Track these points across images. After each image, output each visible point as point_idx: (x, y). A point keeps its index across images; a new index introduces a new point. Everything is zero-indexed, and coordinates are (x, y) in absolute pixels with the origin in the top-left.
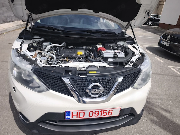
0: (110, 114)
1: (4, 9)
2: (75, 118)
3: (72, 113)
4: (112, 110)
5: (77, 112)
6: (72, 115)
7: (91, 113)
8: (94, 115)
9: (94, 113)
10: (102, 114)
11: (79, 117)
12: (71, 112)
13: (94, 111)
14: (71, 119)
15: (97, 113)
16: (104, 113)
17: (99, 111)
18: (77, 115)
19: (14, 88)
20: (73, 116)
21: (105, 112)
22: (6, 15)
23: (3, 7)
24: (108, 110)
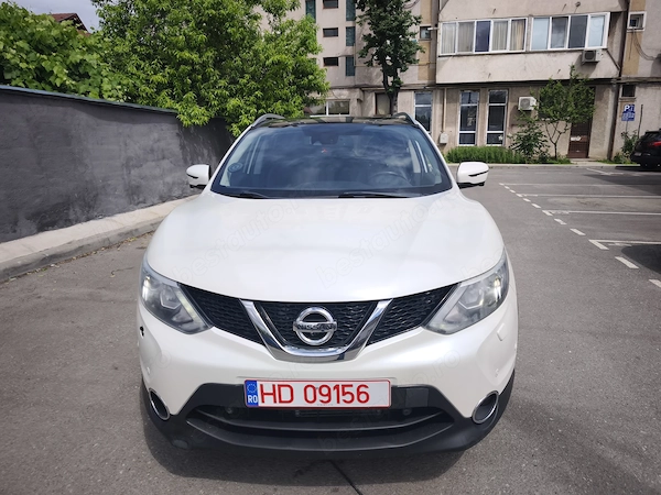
0: (363, 397)
1: (166, 164)
2: (269, 402)
3: (262, 386)
4: (366, 387)
5: (274, 386)
6: (263, 394)
7: (310, 390)
8: (319, 397)
9: (317, 391)
10: (342, 398)
11: (281, 402)
12: (259, 383)
13: (317, 385)
14: (261, 404)
15: (325, 391)
16: (344, 394)
17: (332, 385)
18: (274, 394)
19: (142, 328)
20: (265, 397)
21: (347, 389)
22: (169, 179)
23: (164, 158)
24: (356, 385)
